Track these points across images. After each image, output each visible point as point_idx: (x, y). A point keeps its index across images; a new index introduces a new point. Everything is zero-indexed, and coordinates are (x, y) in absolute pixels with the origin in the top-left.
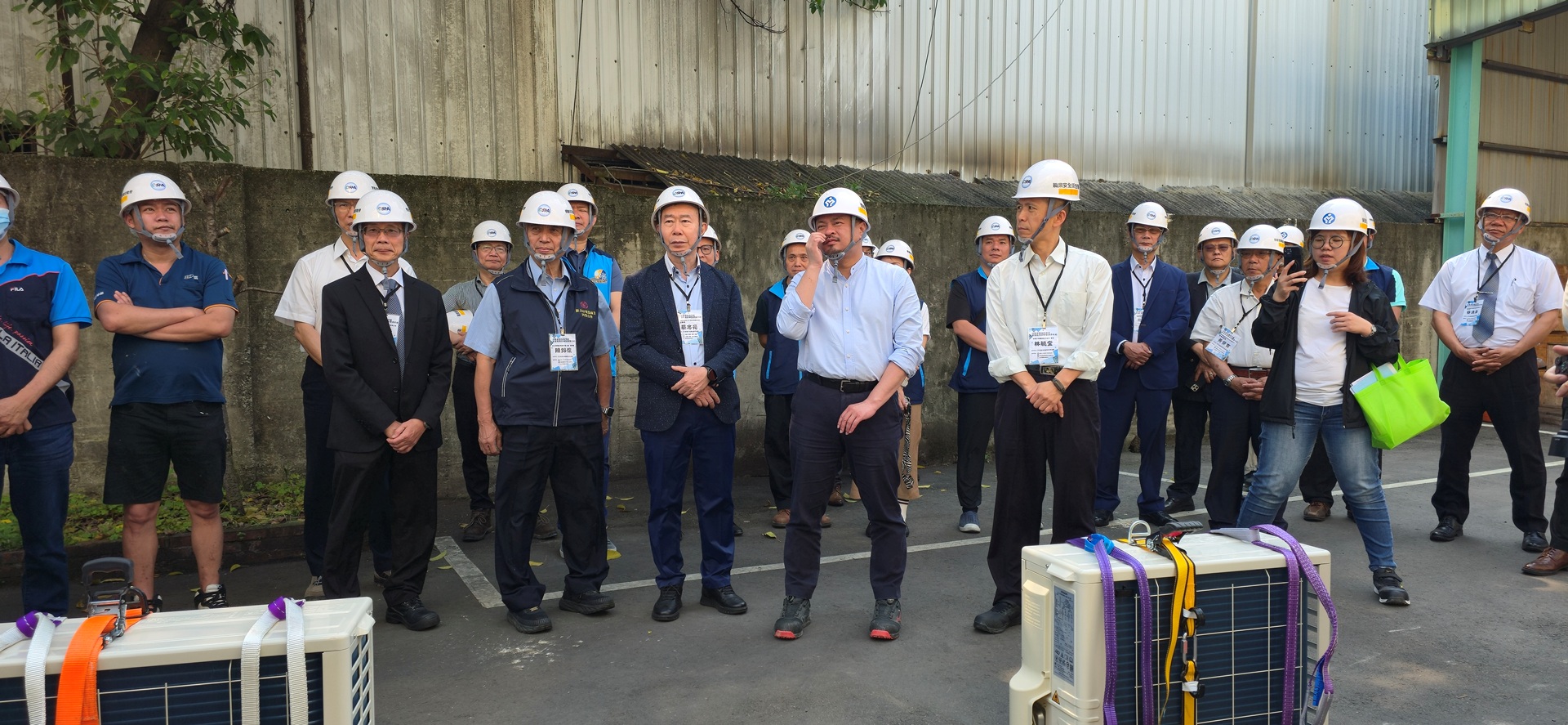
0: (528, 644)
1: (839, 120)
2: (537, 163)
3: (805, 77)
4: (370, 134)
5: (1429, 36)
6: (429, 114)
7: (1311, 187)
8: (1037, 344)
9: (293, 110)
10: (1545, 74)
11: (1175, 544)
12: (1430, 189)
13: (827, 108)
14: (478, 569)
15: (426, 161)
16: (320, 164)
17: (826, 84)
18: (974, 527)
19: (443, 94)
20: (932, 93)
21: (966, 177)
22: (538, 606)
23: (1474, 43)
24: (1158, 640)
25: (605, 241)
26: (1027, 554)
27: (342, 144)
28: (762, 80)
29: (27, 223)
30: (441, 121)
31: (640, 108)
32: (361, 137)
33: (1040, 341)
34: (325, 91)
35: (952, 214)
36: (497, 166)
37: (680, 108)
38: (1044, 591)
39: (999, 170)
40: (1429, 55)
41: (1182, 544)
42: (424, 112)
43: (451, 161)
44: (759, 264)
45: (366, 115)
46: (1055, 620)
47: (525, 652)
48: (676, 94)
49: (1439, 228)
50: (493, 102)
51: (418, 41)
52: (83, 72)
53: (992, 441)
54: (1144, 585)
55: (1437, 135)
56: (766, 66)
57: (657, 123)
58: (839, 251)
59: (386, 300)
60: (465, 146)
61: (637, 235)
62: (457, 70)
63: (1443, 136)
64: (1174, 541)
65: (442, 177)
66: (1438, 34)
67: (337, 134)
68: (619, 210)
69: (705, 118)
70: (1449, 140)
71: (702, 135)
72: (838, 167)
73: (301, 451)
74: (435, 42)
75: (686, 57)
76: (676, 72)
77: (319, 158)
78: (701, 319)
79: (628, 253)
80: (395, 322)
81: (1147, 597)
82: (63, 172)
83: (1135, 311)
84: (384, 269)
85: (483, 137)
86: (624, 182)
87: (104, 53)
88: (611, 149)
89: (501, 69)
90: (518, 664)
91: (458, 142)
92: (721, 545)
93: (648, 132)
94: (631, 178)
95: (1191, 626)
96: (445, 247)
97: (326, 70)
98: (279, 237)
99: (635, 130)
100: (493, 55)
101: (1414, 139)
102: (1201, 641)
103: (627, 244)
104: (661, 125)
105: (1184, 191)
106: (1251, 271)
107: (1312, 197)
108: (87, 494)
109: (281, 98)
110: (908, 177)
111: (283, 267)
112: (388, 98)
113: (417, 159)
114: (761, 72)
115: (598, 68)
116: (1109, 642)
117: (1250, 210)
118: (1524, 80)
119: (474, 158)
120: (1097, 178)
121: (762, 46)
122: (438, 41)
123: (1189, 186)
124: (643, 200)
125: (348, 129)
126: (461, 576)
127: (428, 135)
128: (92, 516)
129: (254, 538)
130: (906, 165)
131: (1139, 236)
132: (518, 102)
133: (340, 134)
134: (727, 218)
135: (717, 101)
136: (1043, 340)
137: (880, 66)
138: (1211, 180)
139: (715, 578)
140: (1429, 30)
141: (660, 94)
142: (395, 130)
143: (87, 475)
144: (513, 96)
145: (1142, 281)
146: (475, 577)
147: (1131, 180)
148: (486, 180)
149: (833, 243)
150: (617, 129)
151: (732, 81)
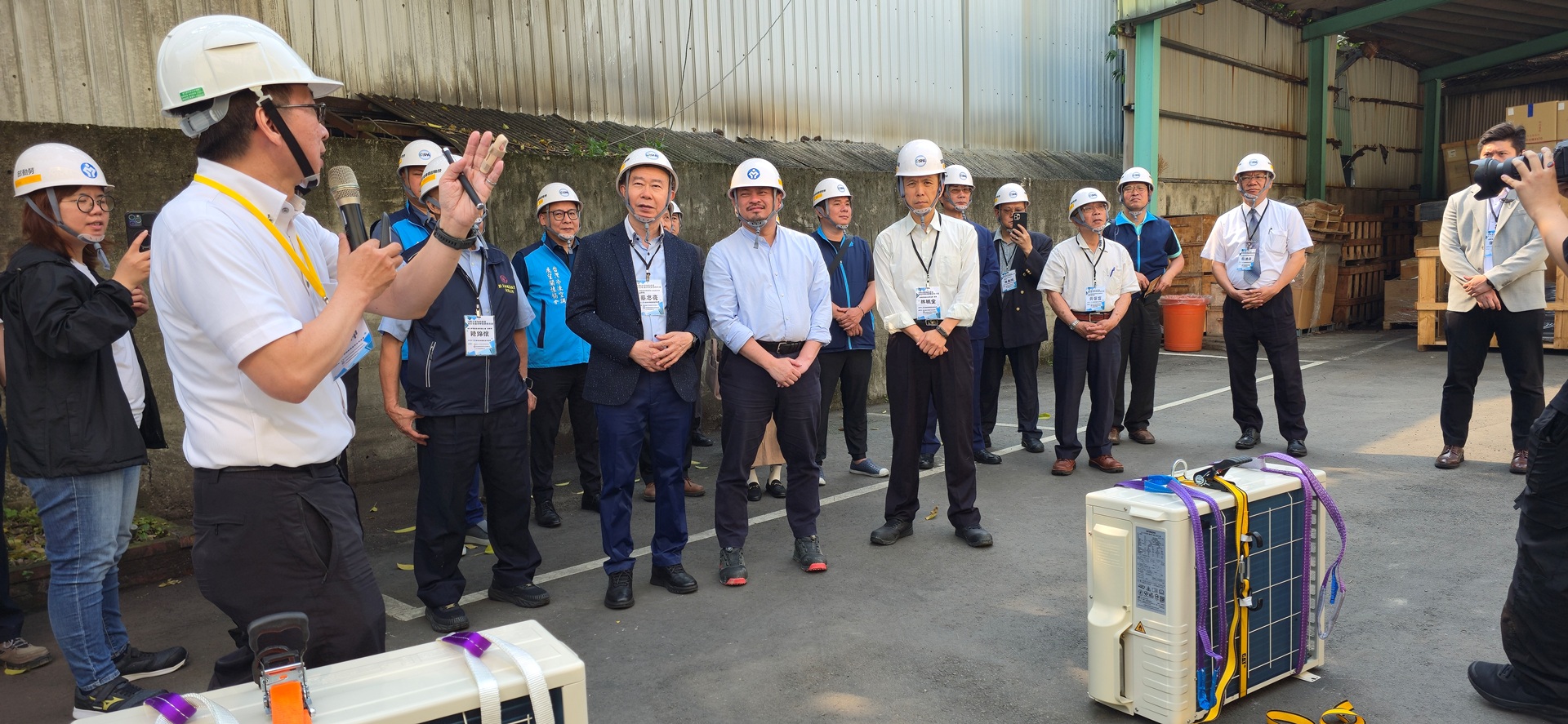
1: (603, 73)
3: (566, 26)
4: (55, 77)
5: (1119, 14)
6: (130, 54)
8: (923, 302)
13: (591, 60)
15: (132, 111)
17: (589, 34)
19: (146, 30)
20: (693, 49)
21: (730, 136)
22: (455, 603)
23: (1155, 21)
26: (1091, 499)
28: (520, 27)
30: (147, 62)
31: (389, 53)
32: (43, 80)
33: (925, 299)
37: (434, 55)
38: (1121, 532)
39: (759, 129)
40: (1118, 30)
41: (1231, 477)
42: (125, 52)
45: (48, 54)
46: (1138, 558)
48: (428, 40)
54: (1216, 516)
55: (1125, 104)
56: (525, 11)
57: (409, 71)
63: (1130, 104)
64: (1223, 475)
66: (1126, 12)
67: (9, 75)
69: (462, 67)
70: (1136, 107)
71: (460, 86)
76: (427, 14)
78: (663, 291)
88: (358, 99)
93: (400, 81)
95: (1246, 547)
99: (385, 78)
102: (1251, 560)
104: (413, 74)
107: (1017, 158)
110: (676, 134)
112: (75, 33)
114: (519, 18)
115: (336, 7)
120: (845, 140)
125: (25, 70)
127: (132, 79)
130: (673, 123)
131: (955, 196)
133: (14, 76)
134: (536, 177)
135: (474, 48)
136: (928, 299)
137: (641, 18)
139: (665, 555)
140: (1118, 7)
141: (409, 38)
142: (88, 72)
147: (873, 142)
149: (757, 210)
150: (363, 77)
151: (489, 27)
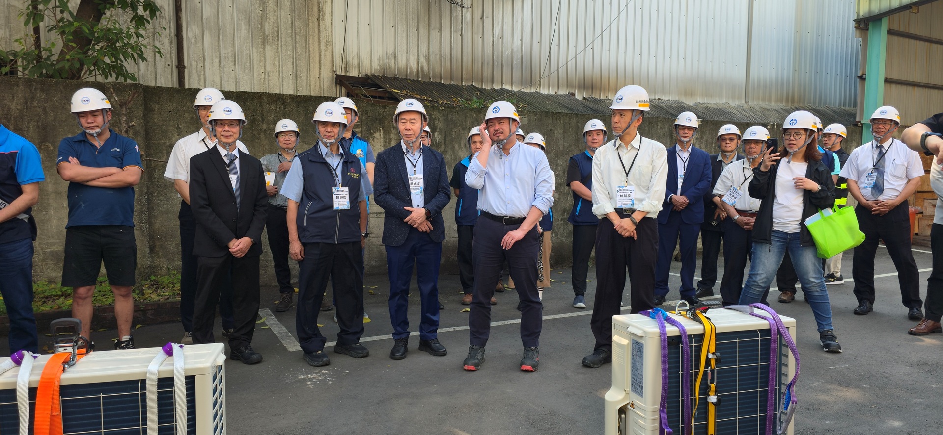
0: (316, 373)
1: (502, 61)
2: (320, 85)
3: (482, 35)
4: (220, 67)
5: (856, 15)
7: (784, 104)
8: (621, 196)
9: (173, 52)
10: (925, 38)
11: (704, 314)
12: (855, 106)
13: (496, 53)
14: (285, 328)
15: (254, 83)
16: (189, 84)
17: (495, 39)
18: (582, 305)
19: (264, 43)
20: (559, 45)
21: (579, 96)
22: (322, 350)
23: (883, 19)
24: (693, 371)
25: (362, 132)
26: (615, 320)
27: (203, 72)
28: (456, 37)
29: (12, 118)
30: (263, 59)
31: (383, 52)
32: (214, 68)
33: (623, 194)
34: (193, 40)
35: (570, 118)
36: (297, 87)
37: (407, 53)
38: (625, 342)
39: (598, 92)
40: (856, 26)
41: (707, 315)
42: (253, 54)
43: (268, 84)
44: (454, 147)
45: (218, 55)
46: (632, 359)
47: (314, 378)
48: (405, 44)
49: (861, 129)
50: (294, 48)
51: (249, 11)
52: (47, 27)
53: (593, 254)
54: (686, 339)
55: (860, 74)
56: (459, 28)
57: (393, 62)
58: (503, 140)
59: (229, 166)
60: (277, 74)
61: (381, 129)
62: (273, 29)
63: (863, 74)
64: (703, 313)
65: (263, 93)
66: (862, 13)
67: (199, 66)
68: (370, 114)
69: (422, 59)
70: (867, 77)
71: (420, 69)
72: (501, 89)
73: (178, 257)
74: (260, 11)
75: (411, 22)
76: (405, 31)
77: (189, 81)
78: (422, 180)
79: (375, 140)
80: (234, 179)
81: (687, 346)
82: (34, 87)
83: (679, 177)
84: (228, 147)
85: (288, 69)
86: (373, 97)
87: (59, 16)
88: (366, 77)
89: (299, 28)
90: (310, 384)
91: (273, 71)
92: (431, 315)
93: (388, 67)
94: (377, 95)
95: (713, 363)
96: (265, 135)
97: (193, 27)
98: (165, 128)
99: (380, 66)
100: (295, 19)
101: (846, 76)
102: (719, 372)
103: (375, 134)
104: (395, 63)
105: (709, 106)
106: (751, 153)
107: (785, 110)
108: (48, 282)
109: (166, 44)
110: (544, 96)
111: (167, 146)
112: (231, 45)
113: (248, 82)
114: (456, 32)
115: (358, 28)
116: (664, 372)
117: (748, 117)
118: (912, 41)
119: (283, 82)
120: (657, 98)
121: (456, 16)
122: (261, 11)
123: (712, 103)
124: (385, 108)
125: (207, 63)
126: (275, 332)
127: (255, 68)
128: (52, 295)
129: (150, 308)
130: (543, 88)
131: (681, 132)
132: (309, 48)
133: (202, 66)
134: (435, 119)
135: (429, 48)
136: (625, 194)
137: (527, 29)
138: (725, 100)
139: (427, 334)
140: (856, 11)
141: (395, 44)
142: (235, 64)
143: (49, 271)
144: (306, 45)
145: (683, 159)
146: (284, 333)
147: (677, 99)
148: (290, 95)
149: (499, 135)
150: (369, 65)
151: (439, 37)
